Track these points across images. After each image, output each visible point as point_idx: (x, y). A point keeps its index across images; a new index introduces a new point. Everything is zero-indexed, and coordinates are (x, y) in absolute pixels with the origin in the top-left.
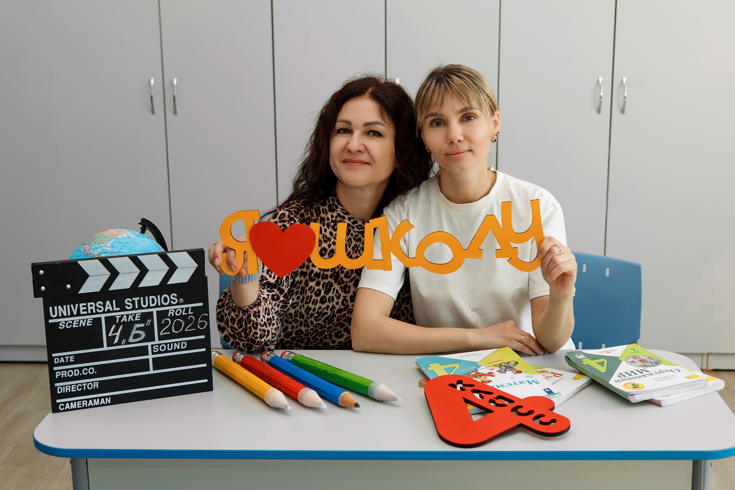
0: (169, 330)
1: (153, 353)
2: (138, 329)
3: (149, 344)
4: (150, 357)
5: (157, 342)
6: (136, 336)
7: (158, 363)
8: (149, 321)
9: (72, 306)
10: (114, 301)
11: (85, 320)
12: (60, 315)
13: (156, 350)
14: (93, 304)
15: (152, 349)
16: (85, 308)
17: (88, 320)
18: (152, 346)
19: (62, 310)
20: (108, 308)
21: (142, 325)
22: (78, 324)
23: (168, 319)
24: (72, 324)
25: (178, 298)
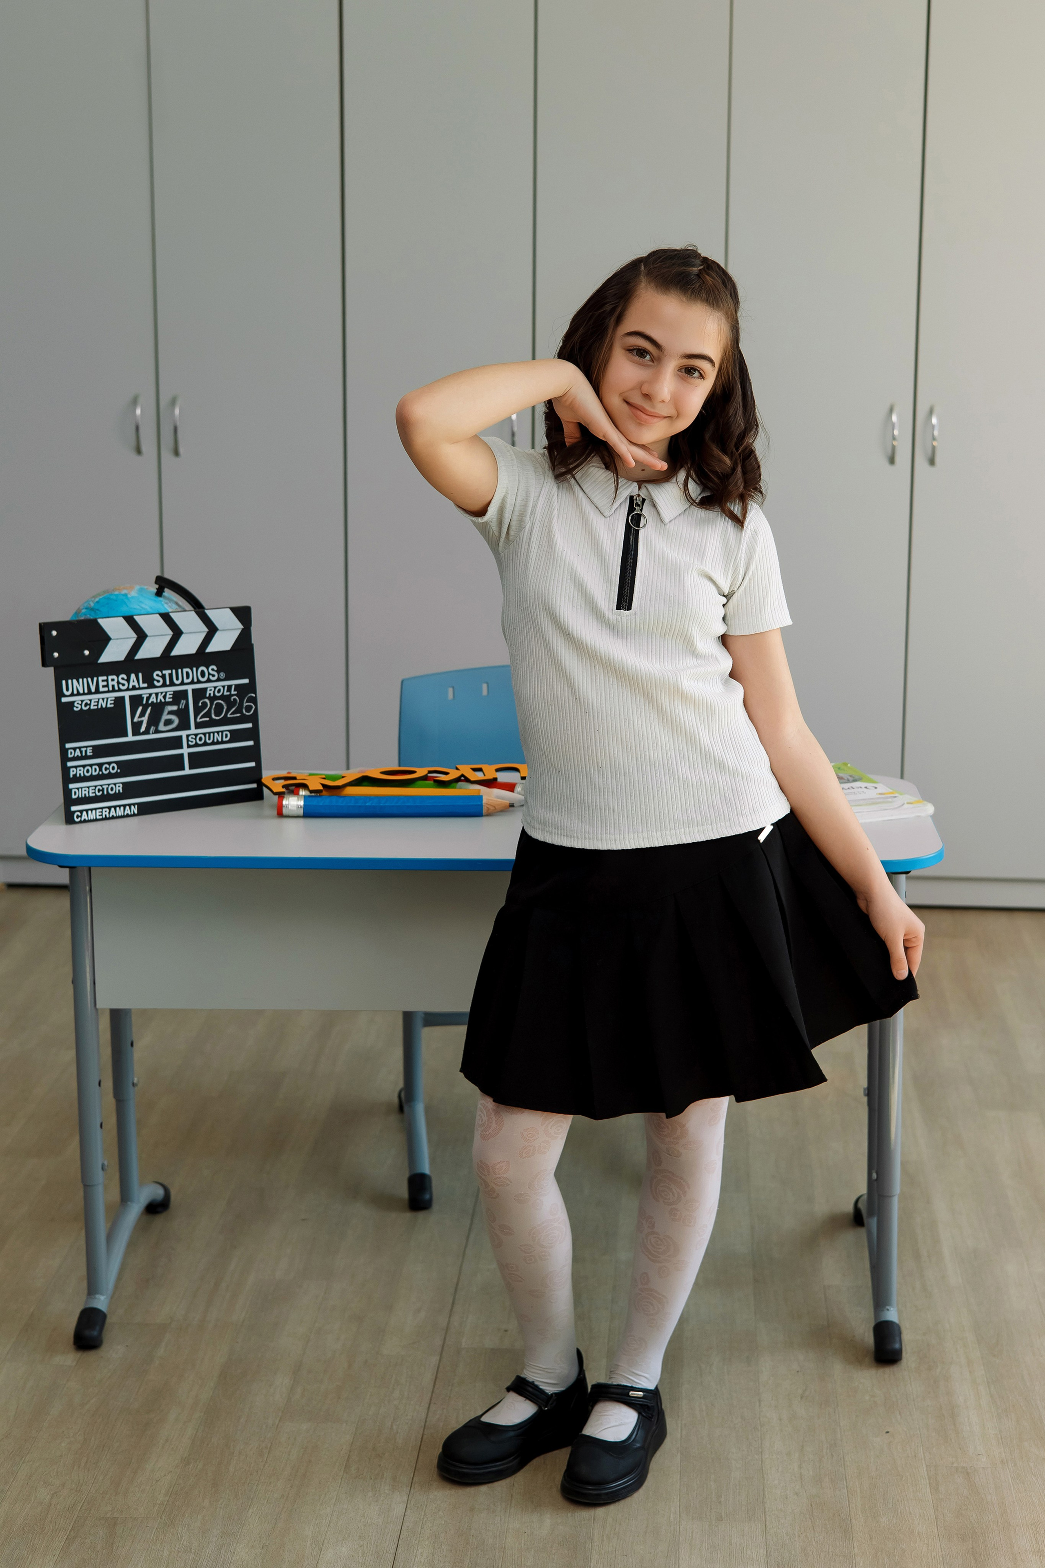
0: (208, 715)
1: (189, 746)
2: (170, 713)
3: (183, 734)
4: (185, 751)
5: (193, 730)
6: (168, 722)
7: (197, 760)
8: (183, 702)
9: (89, 679)
10: (140, 675)
11: (105, 700)
12: (75, 692)
13: (192, 742)
14: (115, 677)
15: (188, 740)
16: (105, 683)
17: (109, 700)
18: (188, 736)
19: (77, 685)
20: (134, 684)
21: (175, 708)
22: (96, 704)
23: (207, 700)
24: (90, 704)
25: (218, 672)
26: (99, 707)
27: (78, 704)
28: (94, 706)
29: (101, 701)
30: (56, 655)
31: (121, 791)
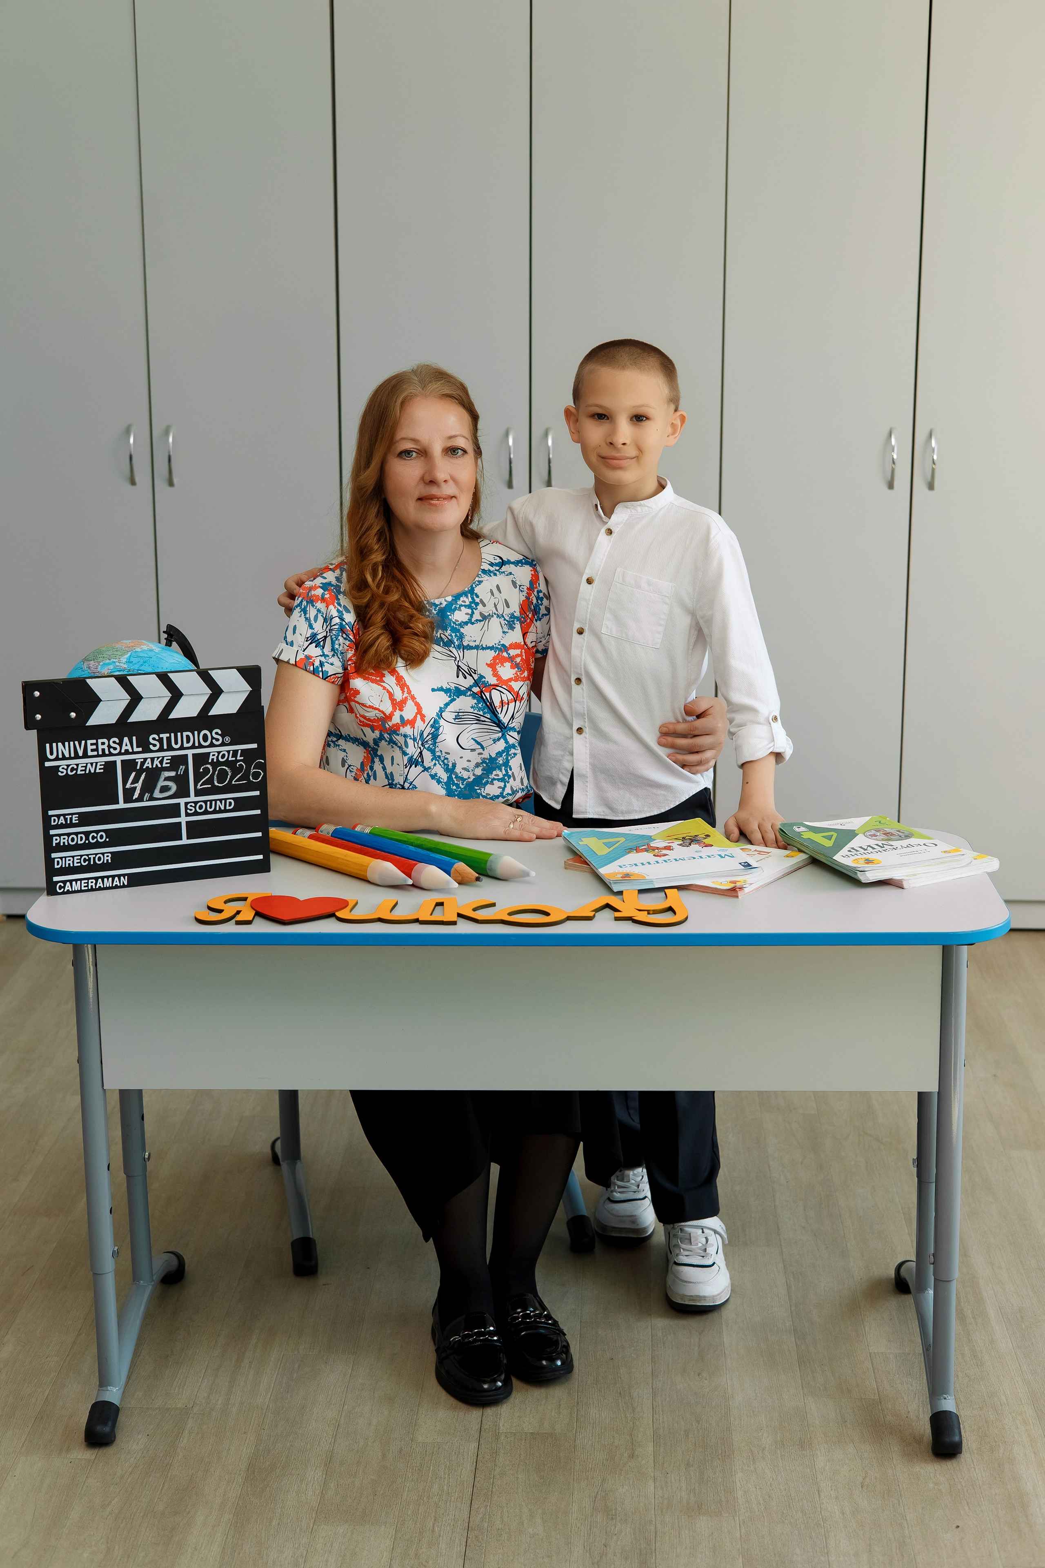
0: (210, 781)
1: (187, 815)
2: (167, 779)
3: (182, 801)
4: (183, 819)
5: (193, 798)
6: (164, 789)
7: (195, 829)
8: (182, 767)
9: (76, 743)
10: (134, 738)
11: (94, 764)
12: (60, 756)
13: (191, 810)
14: (105, 741)
15: (186, 809)
16: (94, 747)
17: (99, 764)
18: (186, 804)
19: (62, 748)
20: (126, 748)
21: (173, 774)
22: (84, 768)
23: (209, 766)
24: (77, 769)
25: (223, 736)
26: (87, 772)
27: (63, 768)
28: (81, 771)
29: (89, 765)
30: (38, 717)
31: (110, 861)
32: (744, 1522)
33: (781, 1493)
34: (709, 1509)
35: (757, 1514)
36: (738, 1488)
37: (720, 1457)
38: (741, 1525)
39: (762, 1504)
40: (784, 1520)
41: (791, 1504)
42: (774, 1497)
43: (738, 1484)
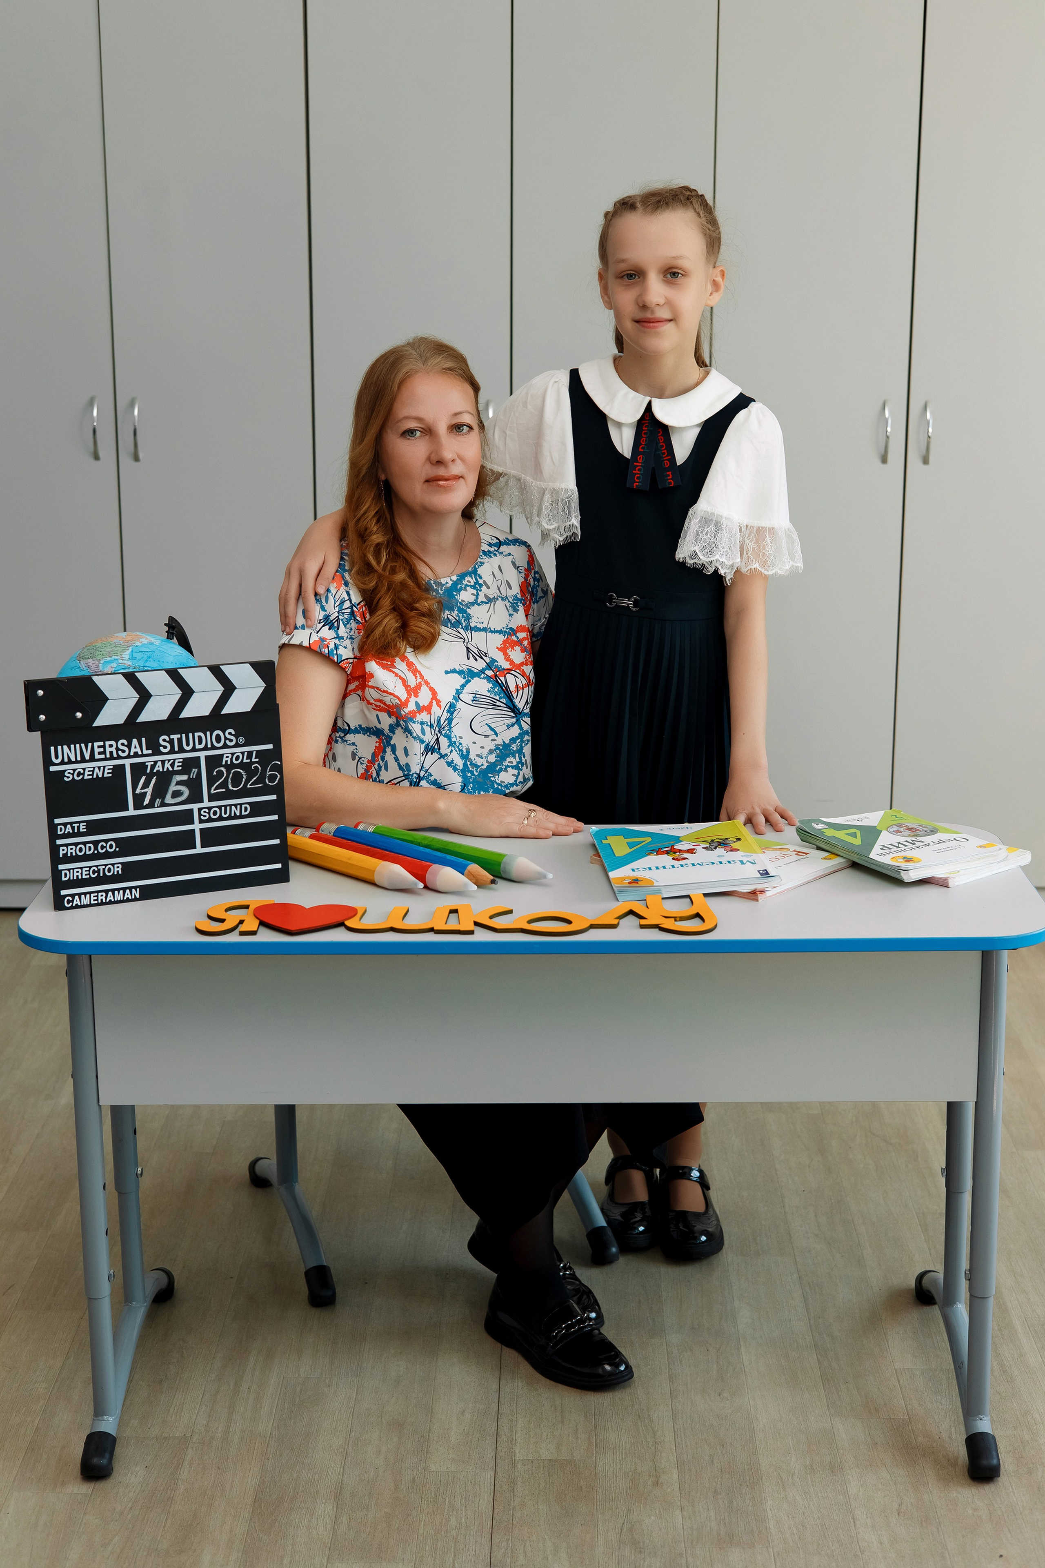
0: (224, 785)
1: (201, 821)
2: (178, 783)
3: (195, 807)
4: (197, 827)
5: (206, 803)
6: (176, 794)
7: (209, 837)
8: (195, 771)
9: (83, 745)
10: (144, 740)
11: (102, 768)
12: (66, 760)
13: (205, 816)
14: (113, 743)
15: (200, 815)
17: (107, 768)
18: (200, 810)
19: (68, 752)
20: (136, 750)
21: (185, 777)
22: (91, 773)
23: (222, 769)
24: (83, 774)
25: (236, 736)
26: (95, 777)
27: (69, 773)
28: (88, 775)
29: (97, 769)
30: (43, 717)
31: (120, 873)
32: (779, 1554)
33: (815, 1522)
34: (741, 1541)
35: (791, 1545)
36: (769, 1517)
37: (748, 1484)
38: (776, 1557)
39: (796, 1535)
40: (820, 1551)
41: (826, 1534)
42: (808, 1526)
43: (770, 1514)
